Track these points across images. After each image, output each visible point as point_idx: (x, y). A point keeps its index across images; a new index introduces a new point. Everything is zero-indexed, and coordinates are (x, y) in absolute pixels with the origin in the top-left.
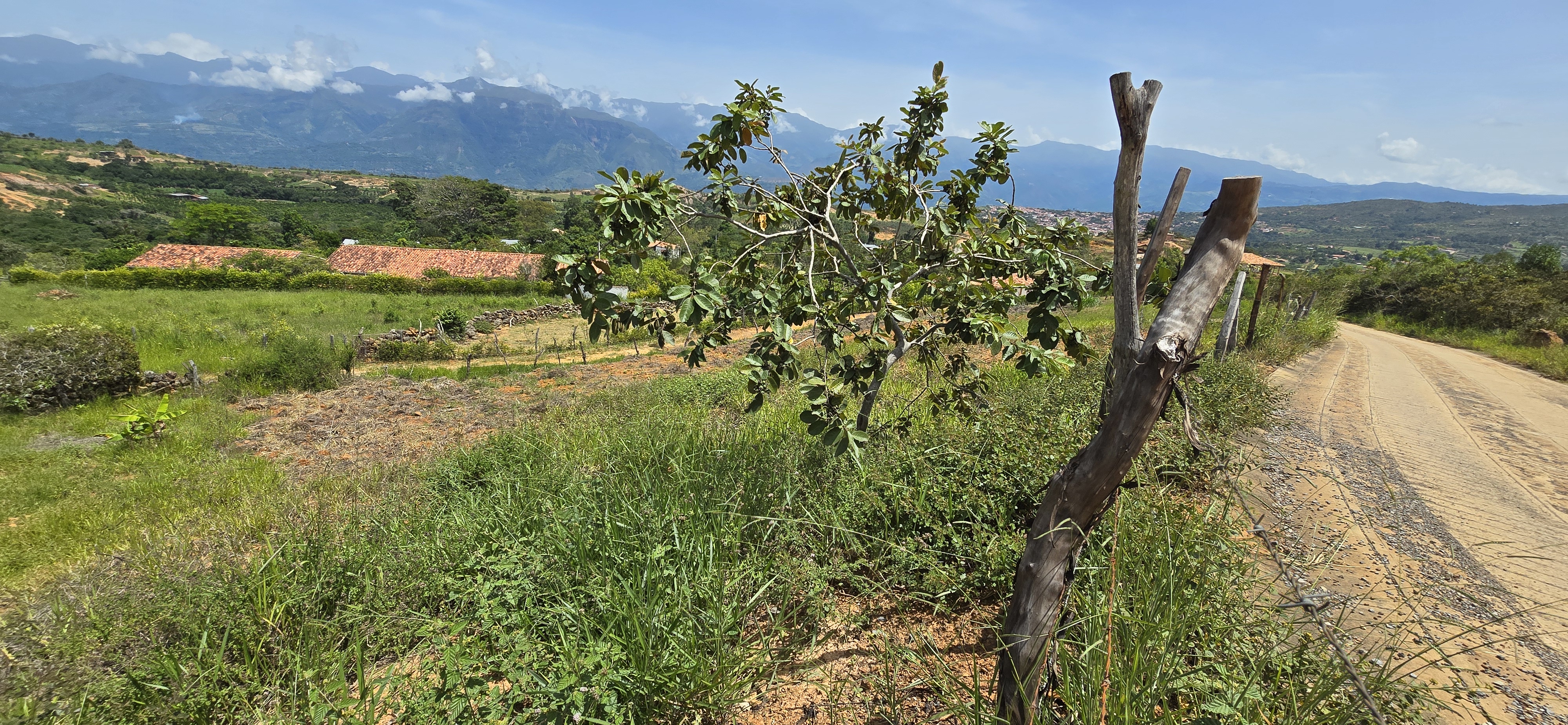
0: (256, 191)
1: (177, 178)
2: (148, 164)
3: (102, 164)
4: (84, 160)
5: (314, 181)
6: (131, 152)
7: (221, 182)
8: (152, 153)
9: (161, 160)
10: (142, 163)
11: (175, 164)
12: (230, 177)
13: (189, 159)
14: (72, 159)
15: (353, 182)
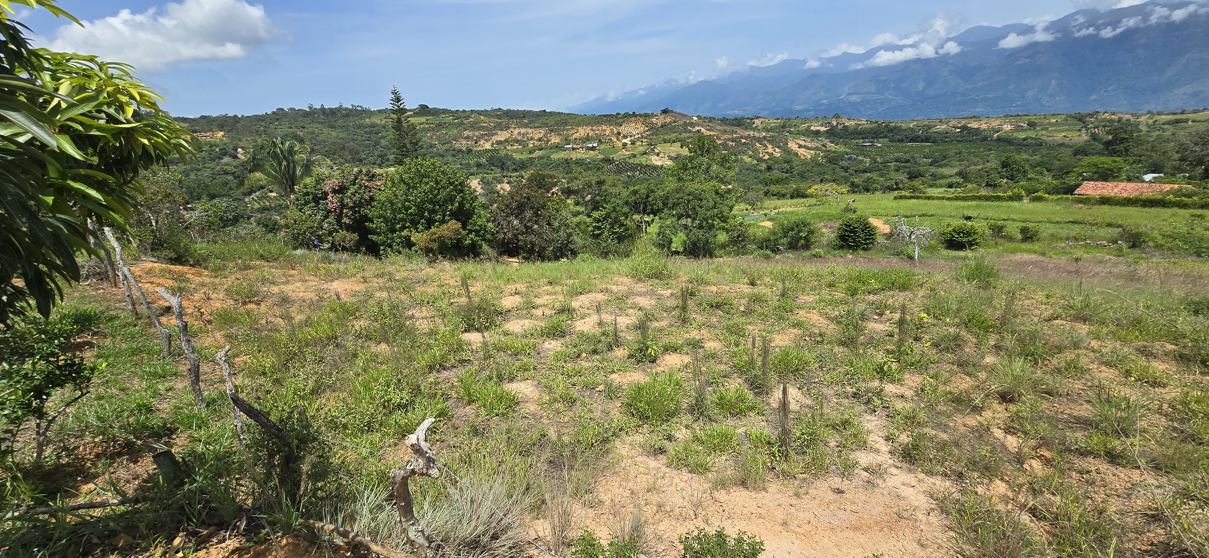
0: (907, 138)
1: (861, 134)
2: (846, 126)
3: (825, 129)
4: (818, 128)
5: (944, 126)
6: (839, 120)
7: (885, 133)
8: (849, 119)
9: (852, 123)
10: (844, 126)
11: (860, 125)
12: (891, 130)
13: (867, 121)
14: (812, 128)
15: (974, 125)
